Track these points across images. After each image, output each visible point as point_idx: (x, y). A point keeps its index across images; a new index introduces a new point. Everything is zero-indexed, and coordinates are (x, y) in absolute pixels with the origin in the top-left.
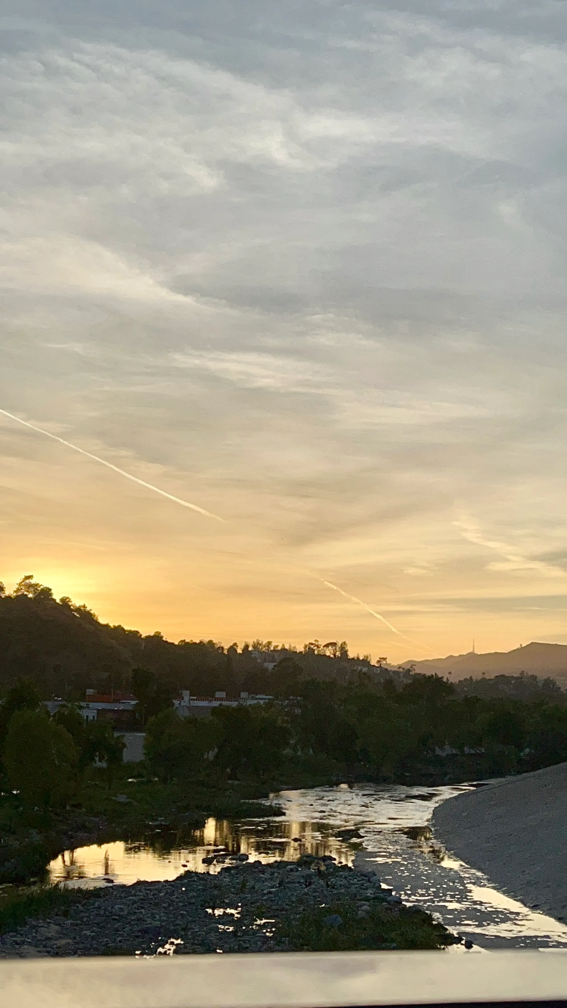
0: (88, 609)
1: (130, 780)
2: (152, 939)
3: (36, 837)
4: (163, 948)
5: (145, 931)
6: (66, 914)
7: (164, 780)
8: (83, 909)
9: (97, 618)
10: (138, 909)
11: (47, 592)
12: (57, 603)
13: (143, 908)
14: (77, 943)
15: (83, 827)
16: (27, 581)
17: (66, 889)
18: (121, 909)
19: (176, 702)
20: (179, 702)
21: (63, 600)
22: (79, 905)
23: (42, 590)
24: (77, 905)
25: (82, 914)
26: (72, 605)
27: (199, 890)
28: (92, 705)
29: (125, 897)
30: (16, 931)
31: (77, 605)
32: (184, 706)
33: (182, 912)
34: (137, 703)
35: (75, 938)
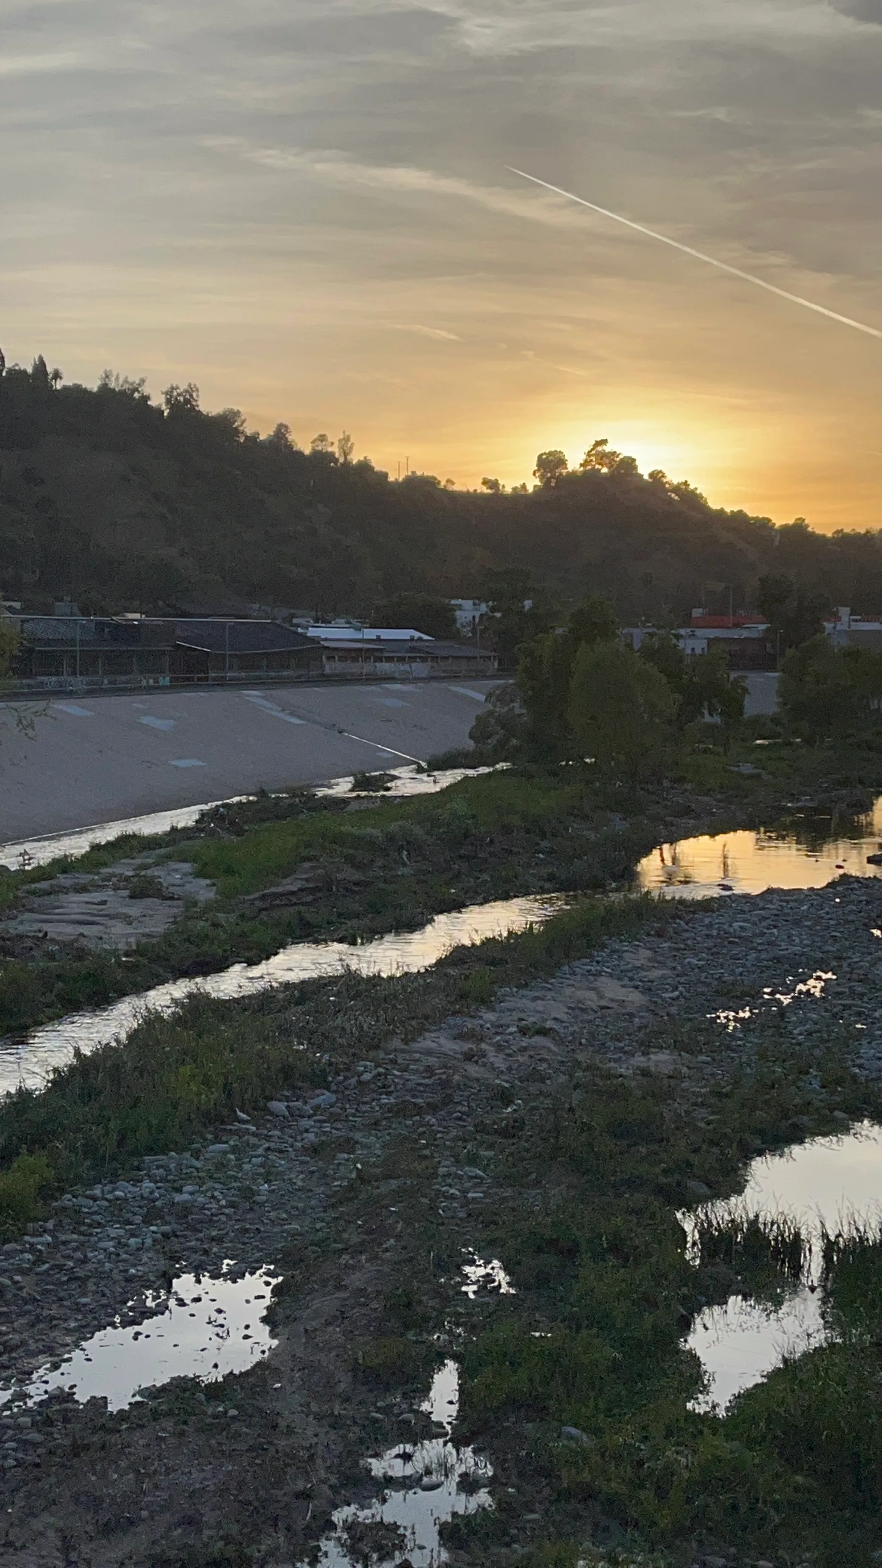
0: (692, 487)
1: (758, 742)
2: (787, 971)
3: (619, 825)
4: (805, 984)
5: (778, 960)
6: (660, 934)
7: (809, 742)
8: (686, 927)
9: (706, 500)
10: (768, 929)
11: (629, 464)
12: (647, 481)
13: (775, 927)
14: (678, 976)
15: (687, 811)
16: (599, 449)
17: (662, 900)
18: (741, 927)
19: (828, 626)
20: (833, 625)
21: (651, 475)
22: (682, 923)
23: (622, 460)
24: (678, 921)
25: (686, 935)
26: (667, 482)
27: (861, 901)
28: (699, 632)
29: (750, 911)
30: (591, 956)
31: (675, 482)
32: (840, 631)
33: (834, 934)
34: (768, 629)
35: (674, 968)
